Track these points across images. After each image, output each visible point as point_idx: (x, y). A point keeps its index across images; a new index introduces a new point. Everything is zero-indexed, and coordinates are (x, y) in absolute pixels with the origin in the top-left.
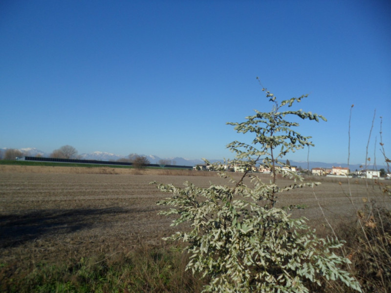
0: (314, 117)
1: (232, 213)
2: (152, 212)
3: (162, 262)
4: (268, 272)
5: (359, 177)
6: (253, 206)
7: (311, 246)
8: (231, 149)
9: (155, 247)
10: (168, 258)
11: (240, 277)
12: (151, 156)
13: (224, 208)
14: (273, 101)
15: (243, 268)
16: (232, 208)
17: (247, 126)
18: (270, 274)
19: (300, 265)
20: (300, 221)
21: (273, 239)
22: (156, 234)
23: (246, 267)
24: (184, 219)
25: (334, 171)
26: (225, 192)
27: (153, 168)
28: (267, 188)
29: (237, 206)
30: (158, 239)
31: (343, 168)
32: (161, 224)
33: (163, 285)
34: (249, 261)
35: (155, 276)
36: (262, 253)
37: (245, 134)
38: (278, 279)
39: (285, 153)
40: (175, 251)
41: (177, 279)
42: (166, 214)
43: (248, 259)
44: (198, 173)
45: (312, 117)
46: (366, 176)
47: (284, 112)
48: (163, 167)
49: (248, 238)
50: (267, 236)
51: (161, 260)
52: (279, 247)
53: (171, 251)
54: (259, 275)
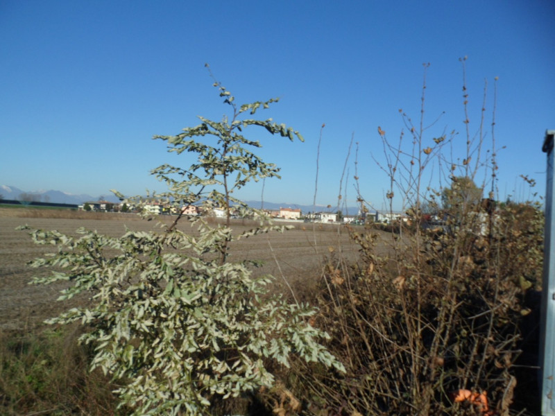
0: (288, 132)
1: (165, 273)
2: (9, 277)
3: (31, 356)
4: (218, 358)
5: (312, 221)
6: (197, 262)
7: (279, 316)
8: (158, 176)
9: (15, 333)
10: (42, 349)
11: (178, 370)
12: (4, 187)
13: (152, 266)
14: (229, 102)
15: (182, 355)
16: (166, 265)
17: (188, 140)
18: (221, 360)
19: (265, 343)
20: (264, 281)
21: (223, 310)
22: (17, 313)
23: (186, 355)
24: (82, 287)
25: (283, 213)
26: (150, 242)
27: (9, 207)
28: (218, 234)
29: (171, 262)
30: (21, 320)
31: (293, 210)
32: (26, 296)
33: (33, 393)
34: (191, 345)
35: (18, 380)
36: (214, 332)
37: (181, 154)
38: (233, 367)
39: (243, 183)
40: (53, 336)
41: (58, 380)
42: (46, 281)
43: (190, 341)
44: (87, 214)
45: (285, 133)
46: (320, 219)
47: (246, 121)
48: (27, 206)
49: (192, 310)
50: (215, 304)
51: (29, 353)
52: (234, 320)
53: (45, 337)
54: (204, 362)
